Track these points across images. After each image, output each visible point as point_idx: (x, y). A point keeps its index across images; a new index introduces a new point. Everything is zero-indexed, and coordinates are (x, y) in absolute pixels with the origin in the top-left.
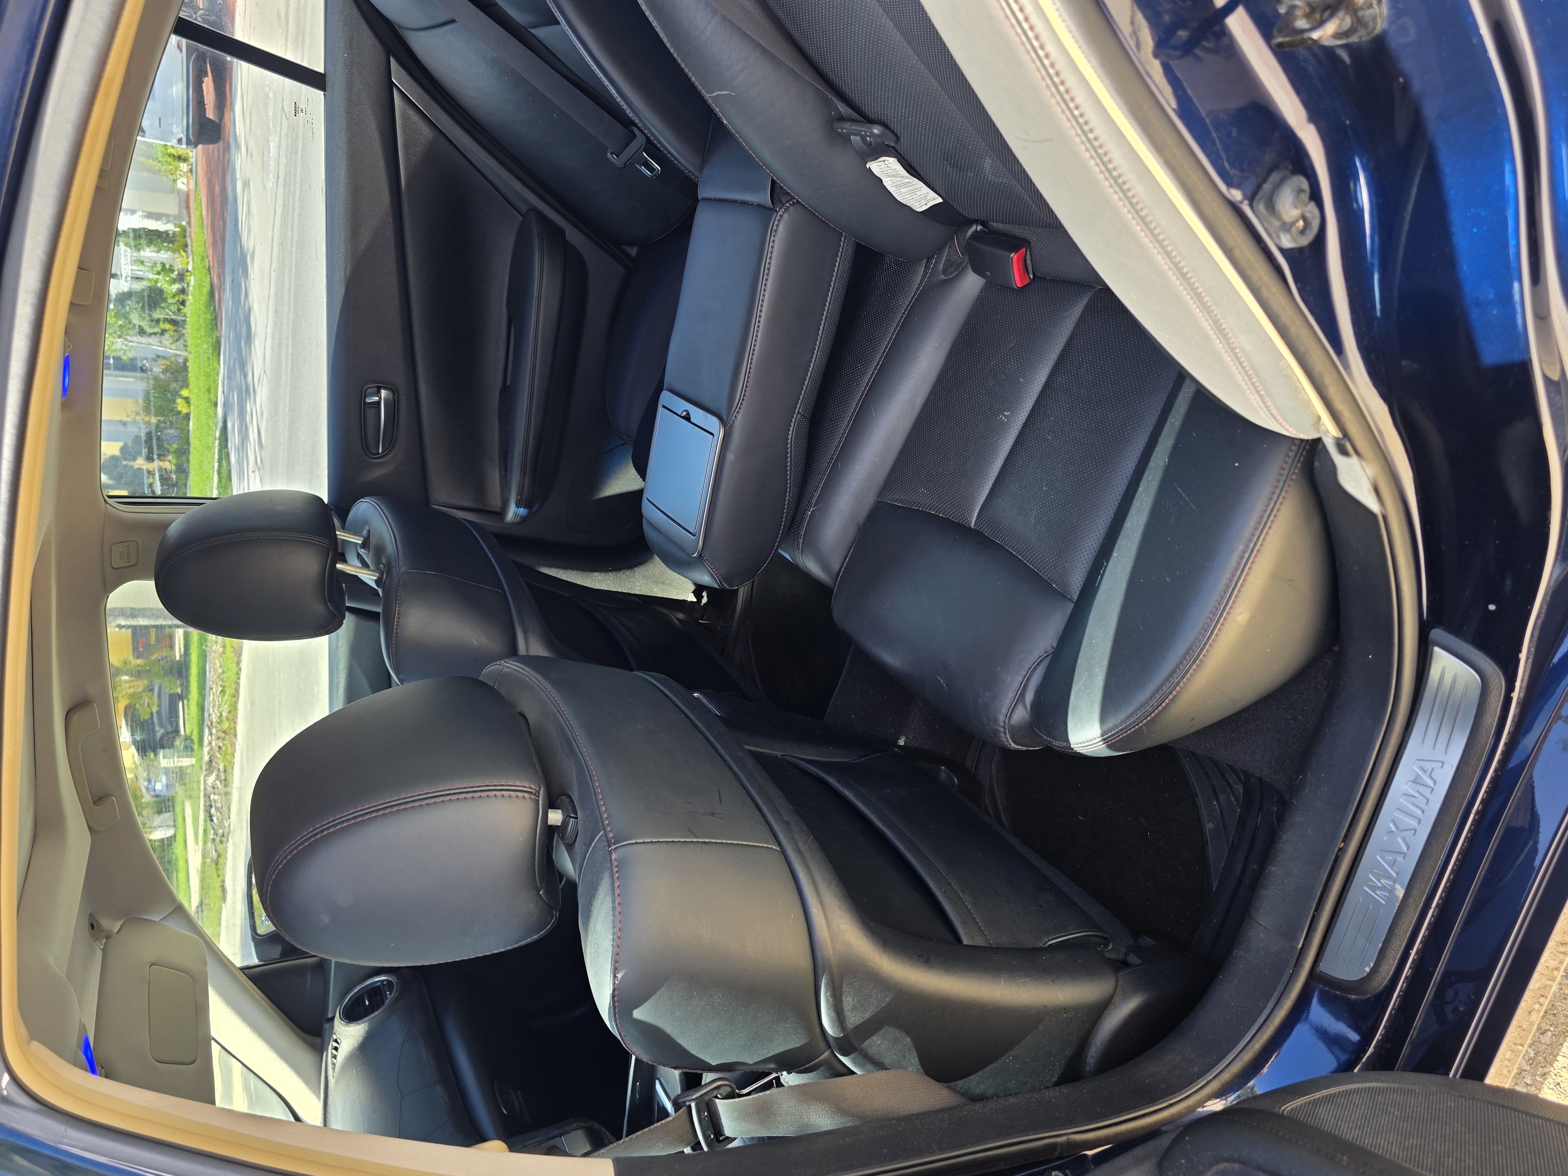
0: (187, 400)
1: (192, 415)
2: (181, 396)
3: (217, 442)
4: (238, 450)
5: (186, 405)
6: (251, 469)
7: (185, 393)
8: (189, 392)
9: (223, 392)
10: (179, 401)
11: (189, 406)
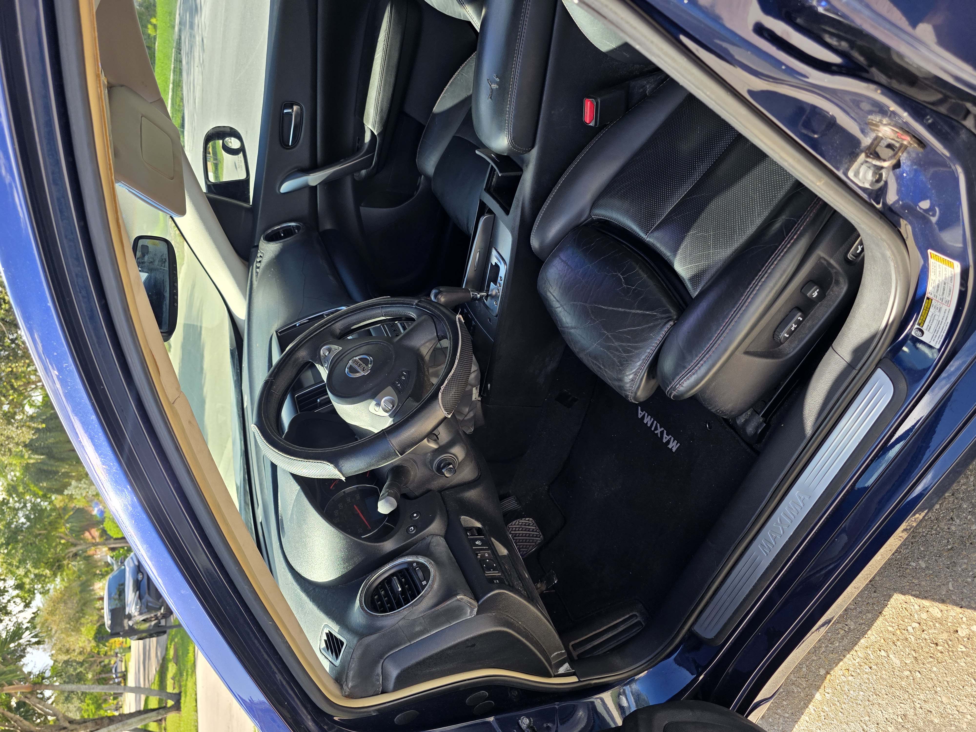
0: (155, 26)
1: (158, 36)
2: (151, 23)
3: (174, 50)
4: (187, 54)
5: (154, 30)
6: (196, 65)
7: (154, 21)
8: (157, 20)
9: (180, 14)
10: (150, 26)
11: (156, 31)
